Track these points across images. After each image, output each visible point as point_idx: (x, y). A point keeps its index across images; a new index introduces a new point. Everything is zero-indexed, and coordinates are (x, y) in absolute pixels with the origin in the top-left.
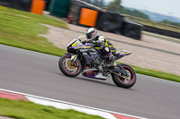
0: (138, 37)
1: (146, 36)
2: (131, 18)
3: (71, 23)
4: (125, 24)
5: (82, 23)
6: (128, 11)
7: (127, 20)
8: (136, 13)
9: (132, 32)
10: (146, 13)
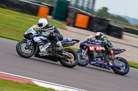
0: (120, 37)
1: (126, 36)
2: (115, 22)
3: (68, 25)
4: (110, 26)
5: (77, 25)
6: (113, 17)
7: (112, 23)
8: (119, 18)
9: (115, 33)
10: (126, 19)
